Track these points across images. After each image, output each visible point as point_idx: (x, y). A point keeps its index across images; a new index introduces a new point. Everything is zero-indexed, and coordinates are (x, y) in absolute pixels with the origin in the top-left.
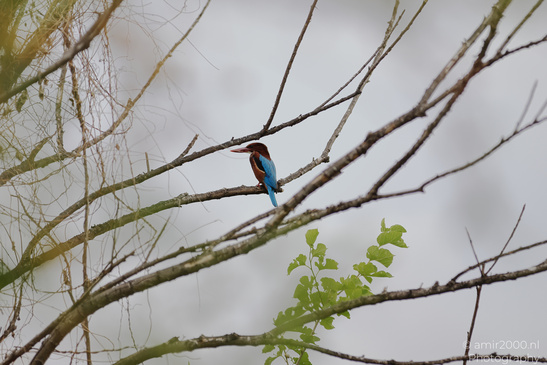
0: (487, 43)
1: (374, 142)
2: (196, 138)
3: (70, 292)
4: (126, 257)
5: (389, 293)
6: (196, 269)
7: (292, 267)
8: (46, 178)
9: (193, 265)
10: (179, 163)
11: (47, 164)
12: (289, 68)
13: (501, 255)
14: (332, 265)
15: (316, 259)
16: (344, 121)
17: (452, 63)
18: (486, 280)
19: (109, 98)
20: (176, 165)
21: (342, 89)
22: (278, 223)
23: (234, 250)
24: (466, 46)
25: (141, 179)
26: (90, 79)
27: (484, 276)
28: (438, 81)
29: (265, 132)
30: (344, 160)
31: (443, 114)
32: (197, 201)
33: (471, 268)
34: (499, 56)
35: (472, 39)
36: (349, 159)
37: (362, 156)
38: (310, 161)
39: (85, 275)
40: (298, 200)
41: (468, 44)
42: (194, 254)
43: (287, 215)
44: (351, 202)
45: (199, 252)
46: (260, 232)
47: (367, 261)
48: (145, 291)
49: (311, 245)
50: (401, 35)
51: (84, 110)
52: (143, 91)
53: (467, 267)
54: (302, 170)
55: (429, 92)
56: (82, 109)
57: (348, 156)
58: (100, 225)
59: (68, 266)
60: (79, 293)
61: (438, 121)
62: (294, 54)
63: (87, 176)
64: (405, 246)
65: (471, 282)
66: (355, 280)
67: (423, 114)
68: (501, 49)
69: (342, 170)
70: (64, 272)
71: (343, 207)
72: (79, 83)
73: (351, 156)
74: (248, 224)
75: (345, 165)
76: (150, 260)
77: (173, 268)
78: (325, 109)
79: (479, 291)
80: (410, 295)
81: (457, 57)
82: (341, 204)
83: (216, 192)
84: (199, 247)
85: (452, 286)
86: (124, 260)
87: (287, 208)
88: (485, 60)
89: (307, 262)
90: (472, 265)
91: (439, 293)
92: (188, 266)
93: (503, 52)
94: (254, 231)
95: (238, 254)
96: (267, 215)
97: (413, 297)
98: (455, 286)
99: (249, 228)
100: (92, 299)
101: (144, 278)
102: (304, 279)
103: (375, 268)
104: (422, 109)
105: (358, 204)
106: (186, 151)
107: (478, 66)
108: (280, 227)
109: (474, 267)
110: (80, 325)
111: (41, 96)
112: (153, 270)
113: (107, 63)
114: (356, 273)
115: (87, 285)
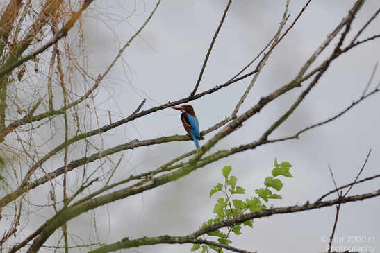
0: (344, 36)
1: (265, 104)
2: (144, 102)
3: (54, 205)
4: (92, 182)
5: (275, 209)
6: (141, 191)
7: (213, 192)
8: (38, 127)
9: (139, 187)
10: (132, 118)
11: (41, 118)
12: (209, 53)
13: (355, 183)
14: (240, 191)
15: (230, 187)
16: (248, 91)
17: (320, 49)
18: (342, 200)
19: (82, 72)
20: (130, 120)
21: (246, 68)
22: (198, 159)
23: (167, 177)
24: (330, 39)
25: (105, 129)
26: (70, 59)
27: (340, 197)
28: (310, 62)
29: (192, 97)
30: (244, 116)
31: (312, 85)
32: (144, 145)
33: (332, 192)
34: (352, 45)
35: (334, 34)
36: (248, 116)
37: (257, 113)
38: (224, 119)
39: (65, 194)
40: (212, 143)
41: (332, 37)
42: (140, 180)
43: (204, 153)
44: (248, 145)
45: (143, 178)
46: (185, 166)
47: (265, 187)
48: (106, 205)
49: (226, 177)
50: (287, 31)
51: (65, 80)
52: (109, 69)
53: (329, 192)
54: (218, 124)
55: (304, 70)
56: (64, 80)
57: (247, 113)
58: (77, 161)
59: (53, 188)
60: (60, 206)
61: (309, 89)
62: (213, 44)
63: (67, 126)
64: (291, 176)
65: (332, 202)
66: (256, 200)
67: (299, 85)
68: (354, 40)
69: (243, 124)
70: (51, 192)
71: (243, 148)
72: (62, 61)
73: (249, 114)
74: (177, 160)
75: (244, 119)
76: (109, 184)
77: (125, 190)
78: (234, 82)
79: (338, 208)
80: (289, 210)
81: (323, 46)
82: (242, 146)
83: (158, 139)
84: (143, 175)
85: (319, 204)
86: (91, 184)
87: (204, 149)
88: (342, 48)
89: (223, 189)
90: (332, 190)
91: (309, 209)
92: (135, 188)
93: (355, 42)
94: (181, 165)
95: (170, 181)
96: (191, 154)
97: (292, 212)
98: (321, 205)
99: (178, 163)
100: (69, 211)
101: (105, 196)
102: (221, 200)
103: (270, 192)
104: (298, 81)
105: (253, 147)
106: (138, 110)
107: (338, 52)
108: (199, 163)
109: (334, 191)
110: (60, 228)
111: (36, 70)
112: (111, 191)
113: (81, 48)
114: (257, 196)
115: (66, 201)
